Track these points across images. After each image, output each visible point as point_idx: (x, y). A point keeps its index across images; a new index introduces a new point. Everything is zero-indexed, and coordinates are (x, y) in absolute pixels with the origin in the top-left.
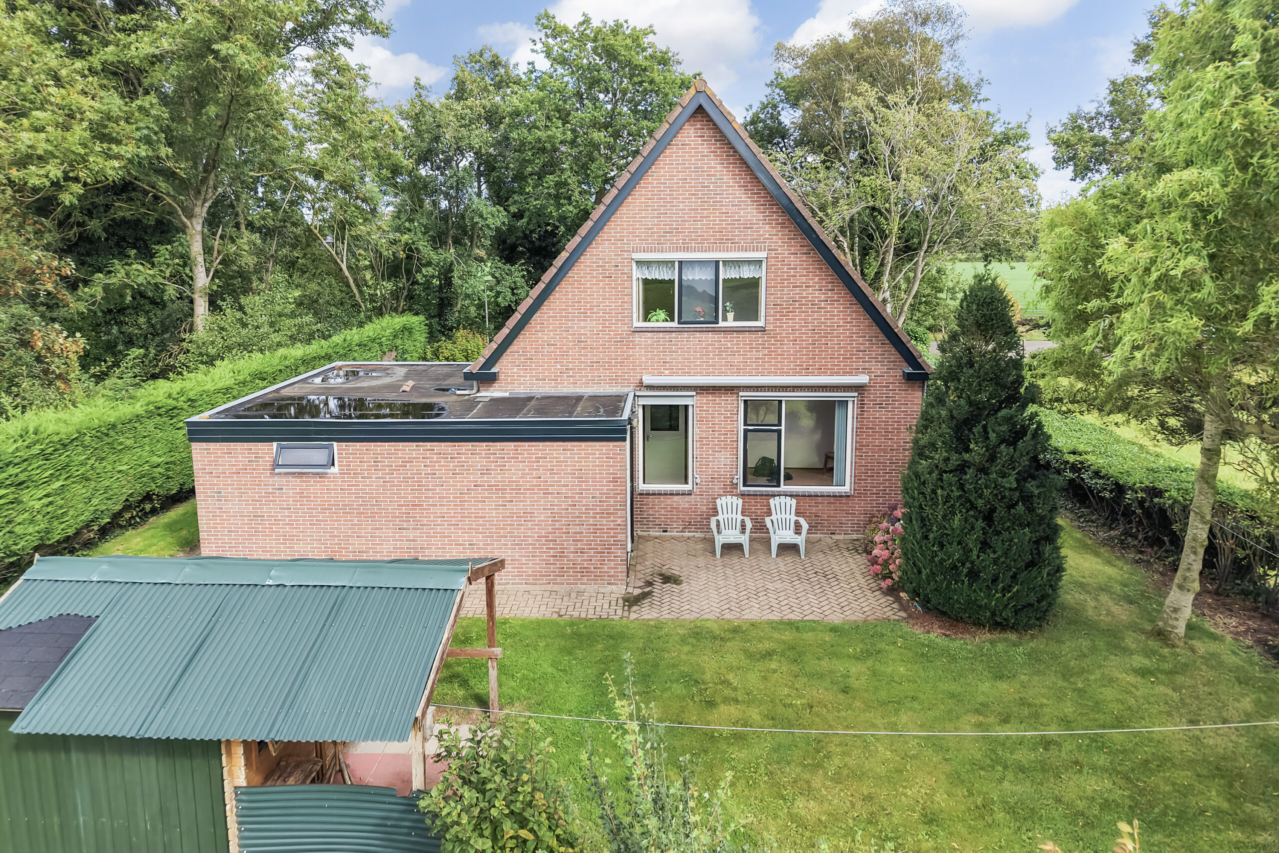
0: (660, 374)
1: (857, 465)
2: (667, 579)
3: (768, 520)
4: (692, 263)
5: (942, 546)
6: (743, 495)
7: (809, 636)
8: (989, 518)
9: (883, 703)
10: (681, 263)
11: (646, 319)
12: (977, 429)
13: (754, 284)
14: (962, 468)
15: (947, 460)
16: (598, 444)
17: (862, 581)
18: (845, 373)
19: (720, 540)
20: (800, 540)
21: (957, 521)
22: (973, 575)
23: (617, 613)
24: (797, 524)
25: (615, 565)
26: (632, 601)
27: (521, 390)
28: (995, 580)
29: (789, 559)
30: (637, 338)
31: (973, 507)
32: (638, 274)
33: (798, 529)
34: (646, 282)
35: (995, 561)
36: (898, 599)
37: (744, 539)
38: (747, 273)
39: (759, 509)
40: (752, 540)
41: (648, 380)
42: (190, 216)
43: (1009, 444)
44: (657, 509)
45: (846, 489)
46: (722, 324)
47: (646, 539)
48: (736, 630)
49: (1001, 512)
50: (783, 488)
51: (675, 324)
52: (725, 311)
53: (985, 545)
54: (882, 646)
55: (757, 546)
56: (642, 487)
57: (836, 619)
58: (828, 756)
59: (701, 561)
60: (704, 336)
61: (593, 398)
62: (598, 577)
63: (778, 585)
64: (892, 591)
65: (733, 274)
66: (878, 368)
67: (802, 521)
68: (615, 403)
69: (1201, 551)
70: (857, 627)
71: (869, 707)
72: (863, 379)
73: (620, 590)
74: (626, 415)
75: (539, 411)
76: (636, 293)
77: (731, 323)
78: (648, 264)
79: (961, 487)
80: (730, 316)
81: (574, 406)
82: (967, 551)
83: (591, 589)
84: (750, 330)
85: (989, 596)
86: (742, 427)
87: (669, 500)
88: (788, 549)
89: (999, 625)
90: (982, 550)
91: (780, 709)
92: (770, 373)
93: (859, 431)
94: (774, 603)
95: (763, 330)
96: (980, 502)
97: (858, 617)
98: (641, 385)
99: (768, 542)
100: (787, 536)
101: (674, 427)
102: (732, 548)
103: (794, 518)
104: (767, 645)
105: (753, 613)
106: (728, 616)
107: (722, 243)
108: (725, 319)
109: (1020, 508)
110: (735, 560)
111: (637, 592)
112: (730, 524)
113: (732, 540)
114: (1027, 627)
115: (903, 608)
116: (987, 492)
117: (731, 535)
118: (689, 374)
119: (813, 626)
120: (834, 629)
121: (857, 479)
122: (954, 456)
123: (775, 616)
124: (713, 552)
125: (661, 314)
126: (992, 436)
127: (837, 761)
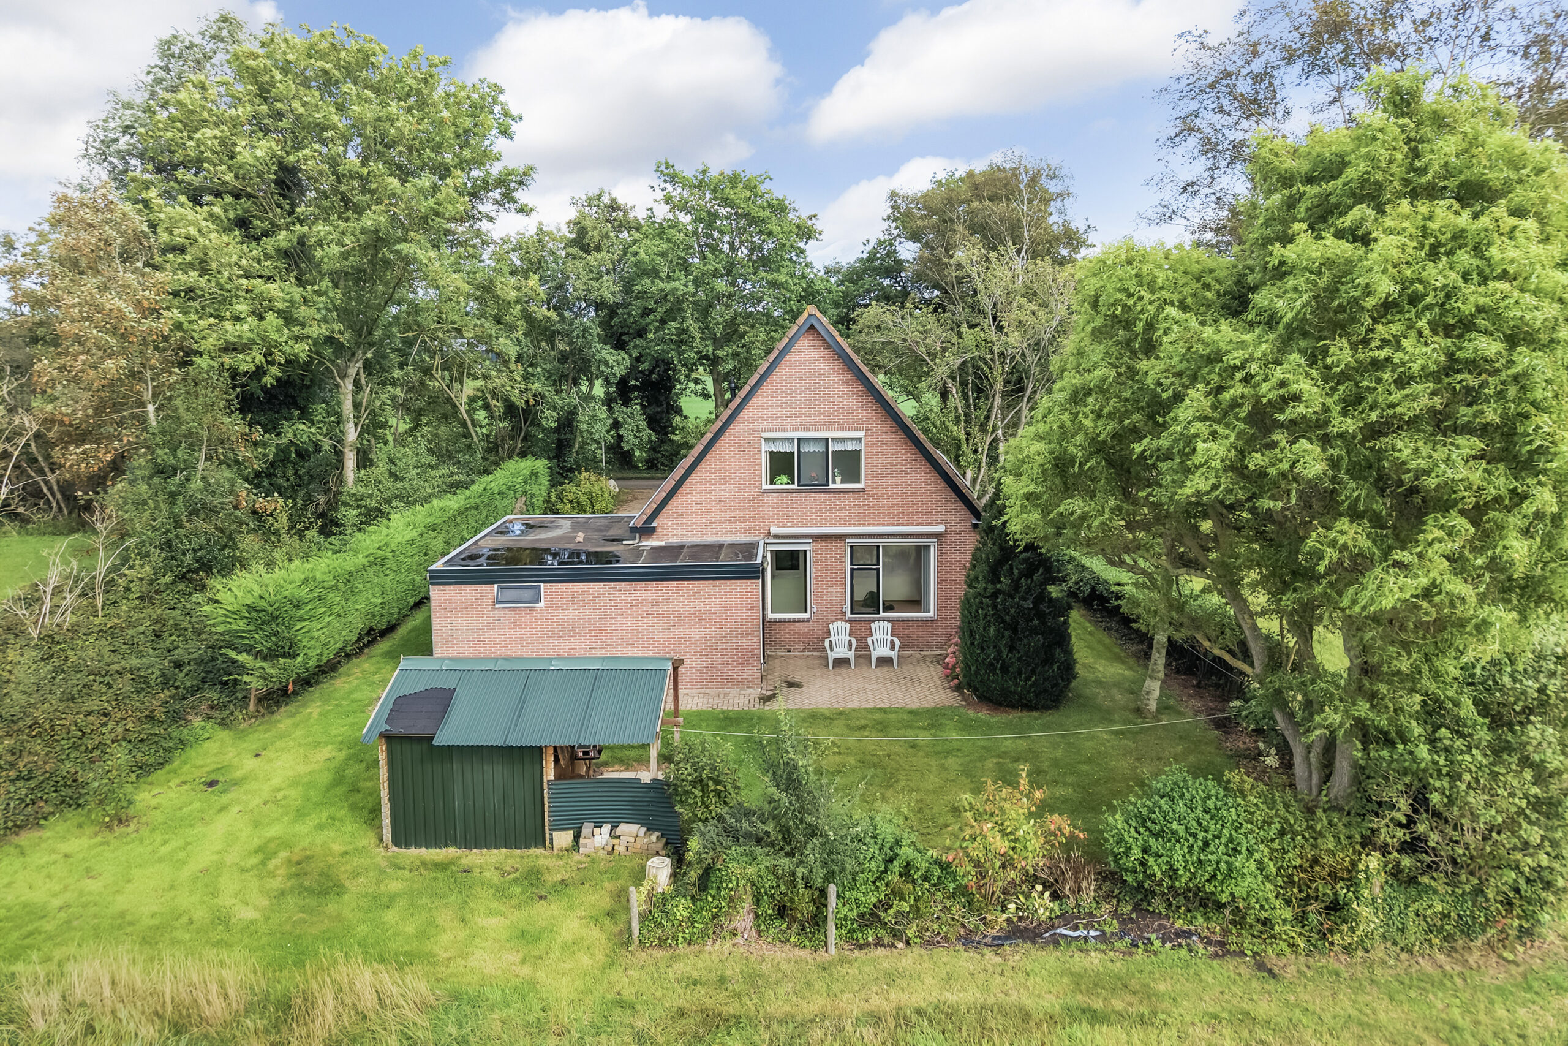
0: (784, 526)
1: (938, 596)
2: (791, 685)
3: (869, 640)
4: (808, 440)
5: (983, 649)
6: (850, 621)
7: (893, 716)
8: (1015, 630)
9: (938, 753)
10: (799, 440)
11: (772, 482)
12: (1007, 567)
13: (857, 453)
14: (994, 595)
15: (985, 589)
16: (739, 582)
17: (938, 682)
18: (928, 524)
19: (832, 656)
20: (894, 654)
21: (992, 631)
22: (1005, 669)
23: (758, 706)
24: (892, 642)
25: (752, 672)
26: (765, 700)
27: (674, 540)
28: (1020, 673)
29: (885, 669)
30: (766, 497)
31: (1003, 621)
32: (766, 448)
33: (892, 648)
34: (771, 453)
35: (1019, 659)
36: (962, 694)
37: (851, 655)
38: (850, 447)
39: (863, 632)
40: (857, 657)
41: (775, 530)
42: (343, 377)
43: (1027, 578)
44: (784, 634)
45: (931, 614)
46: (831, 486)
47: (775, 657)
48: (841, 713)
49: (1022, 624)
50: (882, 615)
51: (795, 486)
52: (834, 476)
53: (1012, 648)
54: (943, 721)
55: (861, 660)
56: (771, 616)
57: (914, 705)
58: (897, 781)
59: (818, 672)
60: (818, 495)
61: (732, 545)
62: (741, 683)
63: (875, 686)
64: (958, 688)
65: (840, 447)
66: (953, 520)
67: (896, 640)
68: (749, 549)
69: (1164, 651)
70: (928, 711)
71: (927, 755)
72: (941, 528)
73: (756, 692)
74: (759, 560)
75: (693, 557)
76: (765, 461)
77: (839, 485)
78: (774, 440)
79: (995, 607)
80: (838, 479)
81: (718, 553)
82: (1000, 652)
83: (734, 691)
84: (853, 491)
85: (1017, 685)
86: (849, 567)
87: (792, 626)
88: (884, 661)
89: (1029, 707)
90: (1010, 651)
91: (868, 757)
92: (869, 525)
93: (939, 568)
94: (871, 697)
95: (863, 490)
96: (1008, 618)
97: (931, 705)
98: (769, 534)
99: (869, 658)
100: (884, 651)
101: (795, 567)
102: (841, 662)
103: (890, 638)
104: (863, 722)
105: (854, 703)
106: (836, 706)
107: (830, 424)
108: (834, 482)
109: (1036, 622)
110: (843, 671)
111: (769, 693)
112: (840, 644)
113: (841, 655)
114: (1047, 708)
115: (964, 699)
116: (1012, 611)
117: (841, 652)
118: (806, 525)
119: (896, 711)
120: (911, 712)
121: (939, 607)
122: (990, 586)
123: (871, 705)
124: (827, 666)
125: (784, 478)
126: (1016, 572)
127: (903, 783)
